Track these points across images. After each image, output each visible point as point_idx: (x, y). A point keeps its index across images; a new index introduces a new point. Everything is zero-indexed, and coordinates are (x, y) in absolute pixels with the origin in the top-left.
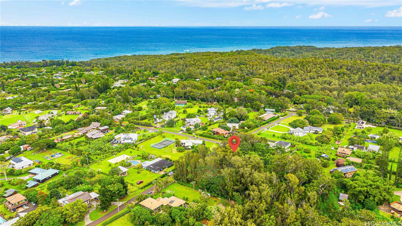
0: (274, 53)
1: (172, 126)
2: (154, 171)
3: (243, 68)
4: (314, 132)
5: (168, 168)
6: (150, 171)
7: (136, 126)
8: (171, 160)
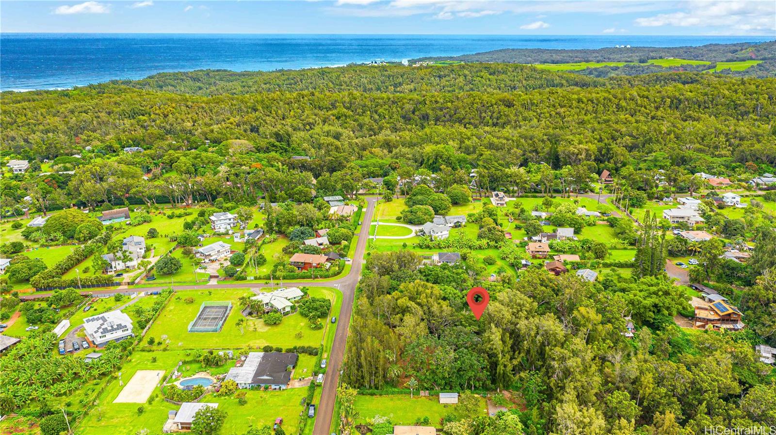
0: (161, 87)
1: (170, 274)
2: (277, 387)
3: (145, 121)
4: (452, 225)
5: (294, 367)
6: (266, 389)
7: (80, 292)
8: (279, 350)
